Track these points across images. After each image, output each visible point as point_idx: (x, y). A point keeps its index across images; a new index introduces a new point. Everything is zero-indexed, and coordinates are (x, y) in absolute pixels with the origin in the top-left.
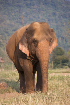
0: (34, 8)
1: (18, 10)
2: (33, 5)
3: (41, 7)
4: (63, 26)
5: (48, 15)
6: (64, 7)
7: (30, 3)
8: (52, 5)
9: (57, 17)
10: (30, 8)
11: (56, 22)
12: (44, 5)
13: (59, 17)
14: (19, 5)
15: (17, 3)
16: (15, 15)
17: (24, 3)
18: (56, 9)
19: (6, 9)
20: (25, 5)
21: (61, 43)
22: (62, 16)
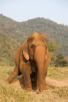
0: (41, 29)
1: (32, 29)
2: (41, 27)
3: (46, 28)
4: (60, 40)
5: (51, 33)
6: (60, 29)
7: (39, 26)
8: (53, 27)
9: (56, 35)
10: (39, 28)
11: (56, 38)
12: (48, 27)
13: (57, 35)
14: (32, 27)
15: (31, 25)
16: (30, 33)
17: (36, 25)
18: (55, 30)
19: (24, 29)
20: (36, 26)
21: (58, 51)
22: (59, 34)
